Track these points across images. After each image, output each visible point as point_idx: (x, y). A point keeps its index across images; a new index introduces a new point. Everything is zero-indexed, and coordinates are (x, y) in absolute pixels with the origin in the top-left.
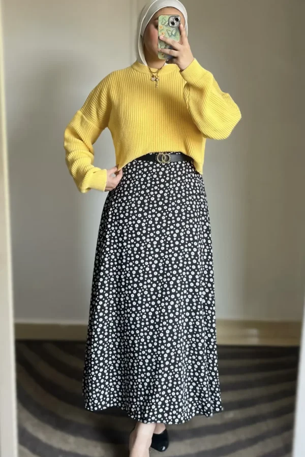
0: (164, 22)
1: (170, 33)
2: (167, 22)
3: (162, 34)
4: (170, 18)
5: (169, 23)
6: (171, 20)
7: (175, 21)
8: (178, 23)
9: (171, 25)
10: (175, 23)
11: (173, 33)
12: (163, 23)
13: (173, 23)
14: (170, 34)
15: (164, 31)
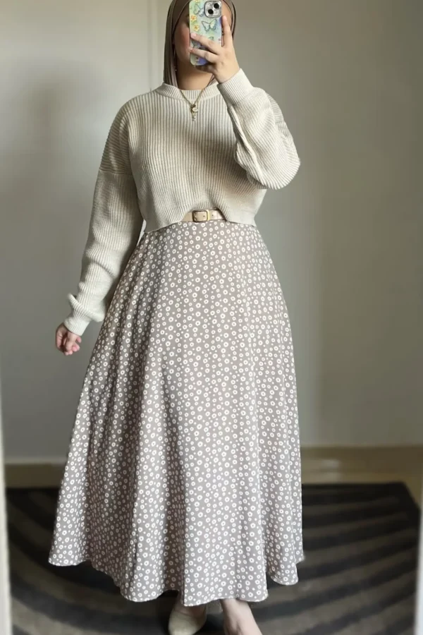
0: (199, 9)
1: (207, 25)
2: (203, 10)
3: (196, 28)
4: (205, 3)
5: (204, 12)
6: (208, 6)
7: (214, 9)
8: (218, 11)
9: (208, 14)
10: (214, 12)
11: (212, 26)
12: (196, 12)
13: (211, 12)
14: (207, 28)
15: (199, 24)
